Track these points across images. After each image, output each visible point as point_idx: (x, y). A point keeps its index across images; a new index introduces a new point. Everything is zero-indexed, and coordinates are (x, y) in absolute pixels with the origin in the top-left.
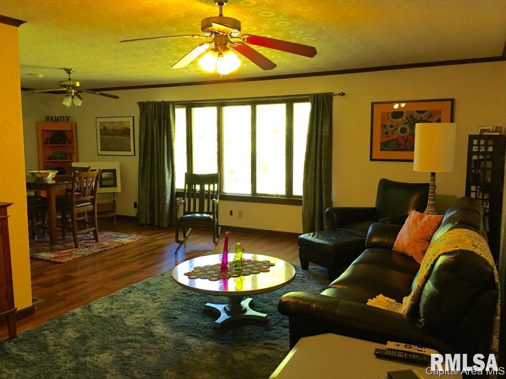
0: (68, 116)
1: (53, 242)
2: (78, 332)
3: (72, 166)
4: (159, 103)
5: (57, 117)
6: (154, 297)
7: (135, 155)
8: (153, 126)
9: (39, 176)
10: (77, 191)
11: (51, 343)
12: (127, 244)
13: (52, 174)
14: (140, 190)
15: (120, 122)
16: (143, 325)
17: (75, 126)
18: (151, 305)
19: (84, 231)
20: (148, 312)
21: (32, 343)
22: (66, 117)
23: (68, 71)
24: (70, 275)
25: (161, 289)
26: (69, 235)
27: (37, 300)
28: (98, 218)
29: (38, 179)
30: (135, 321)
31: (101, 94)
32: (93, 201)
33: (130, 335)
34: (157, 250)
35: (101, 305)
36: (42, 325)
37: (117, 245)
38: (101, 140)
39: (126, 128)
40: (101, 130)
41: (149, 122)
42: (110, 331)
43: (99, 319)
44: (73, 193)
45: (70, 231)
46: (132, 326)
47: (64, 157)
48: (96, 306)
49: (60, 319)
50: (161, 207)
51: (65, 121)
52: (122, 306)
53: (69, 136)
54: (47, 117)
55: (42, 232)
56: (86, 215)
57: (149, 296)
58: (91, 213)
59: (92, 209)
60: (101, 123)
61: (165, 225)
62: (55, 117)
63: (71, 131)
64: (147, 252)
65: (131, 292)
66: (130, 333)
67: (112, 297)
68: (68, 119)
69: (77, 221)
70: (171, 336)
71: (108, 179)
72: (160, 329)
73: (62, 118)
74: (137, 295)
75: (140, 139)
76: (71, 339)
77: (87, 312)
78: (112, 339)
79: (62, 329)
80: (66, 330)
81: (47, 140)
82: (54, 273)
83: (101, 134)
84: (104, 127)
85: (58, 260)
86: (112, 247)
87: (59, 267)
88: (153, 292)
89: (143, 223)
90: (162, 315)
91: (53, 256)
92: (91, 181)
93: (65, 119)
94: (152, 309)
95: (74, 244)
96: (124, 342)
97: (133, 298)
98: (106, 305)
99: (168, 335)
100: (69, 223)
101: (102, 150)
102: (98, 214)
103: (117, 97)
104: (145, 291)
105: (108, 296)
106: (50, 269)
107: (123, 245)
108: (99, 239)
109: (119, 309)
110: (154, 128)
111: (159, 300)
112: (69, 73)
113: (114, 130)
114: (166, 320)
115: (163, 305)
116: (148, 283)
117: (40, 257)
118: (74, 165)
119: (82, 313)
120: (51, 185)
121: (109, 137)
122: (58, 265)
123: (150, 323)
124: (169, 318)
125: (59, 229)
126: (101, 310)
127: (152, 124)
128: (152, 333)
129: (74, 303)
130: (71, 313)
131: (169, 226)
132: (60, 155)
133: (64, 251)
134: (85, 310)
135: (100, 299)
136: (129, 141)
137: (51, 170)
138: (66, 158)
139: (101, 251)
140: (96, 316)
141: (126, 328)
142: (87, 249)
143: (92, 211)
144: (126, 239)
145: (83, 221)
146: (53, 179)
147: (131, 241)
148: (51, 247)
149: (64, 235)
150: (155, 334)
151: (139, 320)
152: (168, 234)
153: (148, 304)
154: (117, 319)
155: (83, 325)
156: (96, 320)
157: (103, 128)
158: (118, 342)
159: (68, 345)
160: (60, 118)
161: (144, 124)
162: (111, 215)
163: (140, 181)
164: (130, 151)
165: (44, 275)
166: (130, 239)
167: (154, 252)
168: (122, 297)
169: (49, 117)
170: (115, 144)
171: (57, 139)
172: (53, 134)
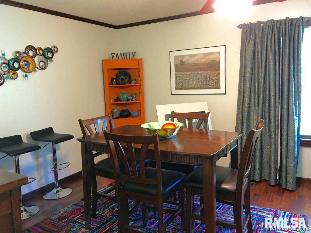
5: (122, 54)
7: (225, 93)
15: (206, 54)
22: (132, 53)
38: (176, 78)
39: (214, 61)
40: (176, 66)
47: (130, 98)
51: (131, 57)
53: (134, 75)
54: (112, 53)
60: (176, 57)
62: (121, 53)
63: (138, 69)
68: (134, 55)
73: (128, 54)
81: (113, 80)
83: (176, 70)
84: (182, 62)
101: (177, 89)
113: (195, 64)
121: (190, 73)
132: (125, 96)
136: (218, 76)
157: (179, 63)
160: (125, 55)
164: (219, 88)
169: (114, 53)
170: (196, 81)
171: (121, 78)
172: (117, 73)
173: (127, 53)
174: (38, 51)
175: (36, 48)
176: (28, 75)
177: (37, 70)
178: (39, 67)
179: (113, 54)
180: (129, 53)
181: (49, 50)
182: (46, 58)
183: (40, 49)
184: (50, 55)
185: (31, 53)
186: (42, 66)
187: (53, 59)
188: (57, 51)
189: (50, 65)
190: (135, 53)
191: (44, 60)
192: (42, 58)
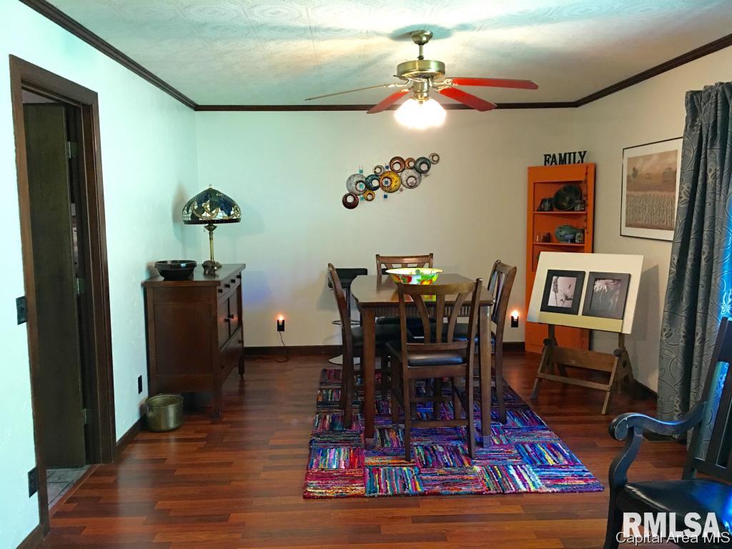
0: (583, 150)
5: (563, 155)
12: (514, 493)
15: (661, 155)
17: (594, 170)
22: (580, 153)
38: (627, 202)
39: (670, 170)
47: (570, 237)
51: (577, 161)
54: (546, 156)
60: (629, 161)
62: (560, 155)
63: (586, 182)
68: (582, 157)
73: (572, 155)
81: (543, 201)
83: (629, 186)
84: (634, 170)
86: (466, 490)
93: (578, 158)
112: (420, 44)
113: (648, 177)
121: (641, 194)
132: (563, 233)
136: (673, 201)
138: (573, 241)
147: (539, 486)
157: (631, 172)
160: (568, 155)
161: (691, 154)
163: (666, 314)
169: (549, 155)
170: (647, 211)
171: (568, 198)
172: (560, 190)
173: (570, 154)
174: (406, 163)
175: (405, 159)
176: (389, 194)
177: (404, 188)
178: (406, 184)
179: (548, 157)
180: (575, 153)
181: (424, 160)
182: (417, 171)
183: (411, 160)
184: (424, 167)
185: (397, 167)
186: (412, 183)
187: (428, 173)
188: (438, 161)
189: (425, 181)
190: (585, 152)
191: (416, 175)
192: (411, 172)
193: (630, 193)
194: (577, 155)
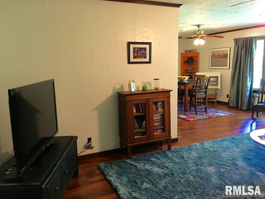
0: (195, 49)
1: (185, 111)
2: (198, 154)
3: (196, 74)
4: (247, 38)
6: (237, 146)
7: (229, 69)
8: (242, 52)
9: (181, 79)
10: (198, 87)
11: (185, 156)
12: (222, 116)
13: (187, 78)
14: (231, 88)
15: (223, 51)
16: (231, 159)
17: (198, 54)
18: (236, 150)
19: (200, 107)
20: (234, 153)
21: (177, 154)
23: (198, 26)
24: (193, 127)
25: (242, 143)
26: (193, 108)
27: (179, 136)
28: (208, 101)
29: (181, 80)
30: (227, 156)
31: (214, 36)
32: (206, 92)
33: (224, 162)
34: (240, 122)
35: (209, 144)
36: (181, 147)
37: (217, 116)
38: (211, 61)
39: (226, 54)
40: (211, 56)
41: (240, 50)
42: (213, 157)
43: (207, 150)
44: (196, 88)
45: (193, 106)
46: (225, 158)
47: (192, 70)
48: (206, 144)
49: (189, 146)
50: (243, 98)
52: (220, 147)
53: (195, 59)
55: (181, 105)
56: (201, 99)
57: (235, 145)
58: (205, 98)
59: (205, 96)
60: (212, 52)
61: (245, 108)
63: (197, 57)
64: (234, 122)
65: (224, 141)
66: (224, 161)
67: (214, 141)
69: (197, 102)
70: (248, 168)
71: (214, 81)
72: (241, 163)
73: (193, 50)
74: (228, 143)
75: (233, 60)
76: (194, 157)
77: (202, 146)
78: (215, 161)
79: (190, 151)
80: (192, 152)
81: (185, 61)
82: (186, 125)
83: (211, 58)
84: (214, 54)
85: (188, 119)
86: (214, 117)
87: (189, 123)
88: (237, 143)
89: (231, 106)
90: (242, 156)
91: (186, 117)
92: (205, 82)
93: (194, 51)
94: (236, 152)
95: (195, 112)
96: (221, 165)
97: (226, 144)
98: (211, 145)
99: (246, 167)
100: (193, 102)
101: (211, 66)
102: (207, 99)
103: (222, 37)
104: (232, 142)
105: (212, 140)
106: (184, 123)
107: (220, 116)
108: (207, 112)
109: (218, 148)
110: (243, 53)
111: (241, 148)
112: (199, 27)
113: (218, 55)
114: (245, 159)
115: (243, 151)
116: (234, 138)
117: (180, 117)
118: (197, 74)
119: (199, 146)
120: (186, 83)
121: (216, 59)
122: (188, 122)
123: (235, 159)
124: (246, 159)
125: (188, 104)
126: (209, 147)
127: (241, 51)
128: (236, 164)
129: (196, 141)
130: (194, 145)
131: (247, 109)
132: (190, 69)
133: (190, 116)
134: (201, 145)
135: (208, 141)
136: (227, 61)
137: (186, 76)
139: (208, 118)
140: (206, 149)
141: (221, 158)
142: (202, 116)
143: (205, 97)
144: (221, 114)
145: (200, 102)
146: (187, 80)
147: (225, 115)
148: (185, 113)
149: (190, 108)
150: (238, 165)
151: (229, 156)
152: (247, 114)
153: (234, 149)
154: (217, 153)
155: (200, 151)
156: (206, 151)
158: (217, 163)
159: (193, 159)
160: (191, 50)
161: (236, 51)
162: (214, 100)
163: (231, 83)
164: (227, 66)
165: (181, 125)
166: (224, 114)
167: (238, 122)
168: (220, 142)
169: (187, 50)
170: (218, 63)
171: (190, 61)
172: (188, 59)
173: (192, 50)
193: (212, 59)
194: (194, 50)
